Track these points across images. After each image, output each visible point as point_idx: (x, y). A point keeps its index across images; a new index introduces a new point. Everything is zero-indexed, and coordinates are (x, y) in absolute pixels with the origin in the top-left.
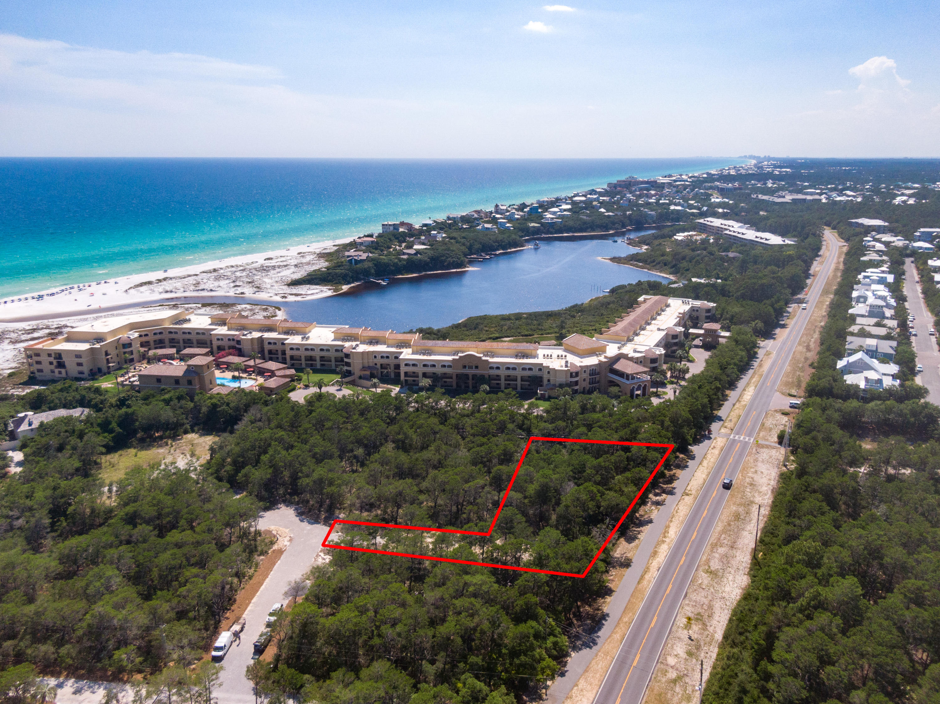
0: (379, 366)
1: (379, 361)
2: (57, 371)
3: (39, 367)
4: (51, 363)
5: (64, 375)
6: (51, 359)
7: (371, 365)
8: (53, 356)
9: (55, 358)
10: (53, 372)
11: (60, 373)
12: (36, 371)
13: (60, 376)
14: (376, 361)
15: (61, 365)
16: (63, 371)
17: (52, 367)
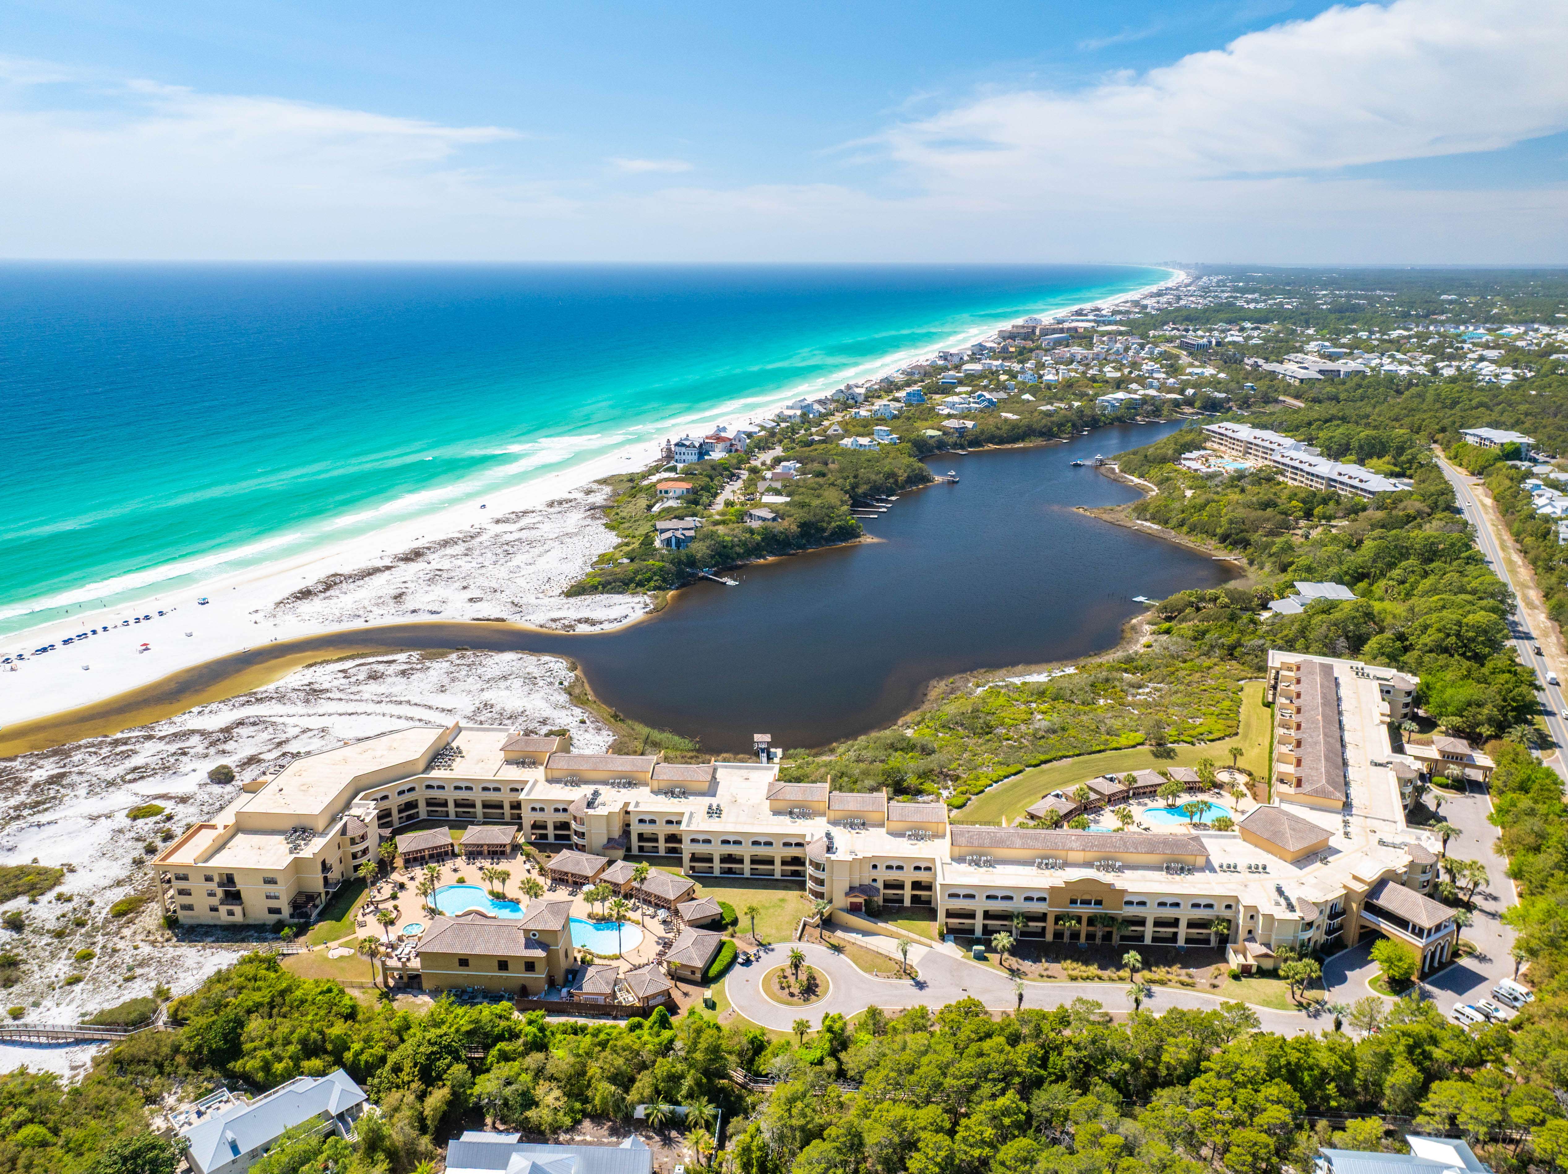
0: (880, 885)
1: (883, 875)
2: (223, 909)
3: (185, 900)
4: (212, 894)
5: (238, 918)
6: (213, 886)
7: (867, 881)
8: (216, 879)
9: (220, 885)
10: (214, 909)
11: (231, 913)
12: (178, 909)
13: (231, 919)
14: (875, 874)
15: (233, 897)
16: (237, 909)
17: (215, 901)
